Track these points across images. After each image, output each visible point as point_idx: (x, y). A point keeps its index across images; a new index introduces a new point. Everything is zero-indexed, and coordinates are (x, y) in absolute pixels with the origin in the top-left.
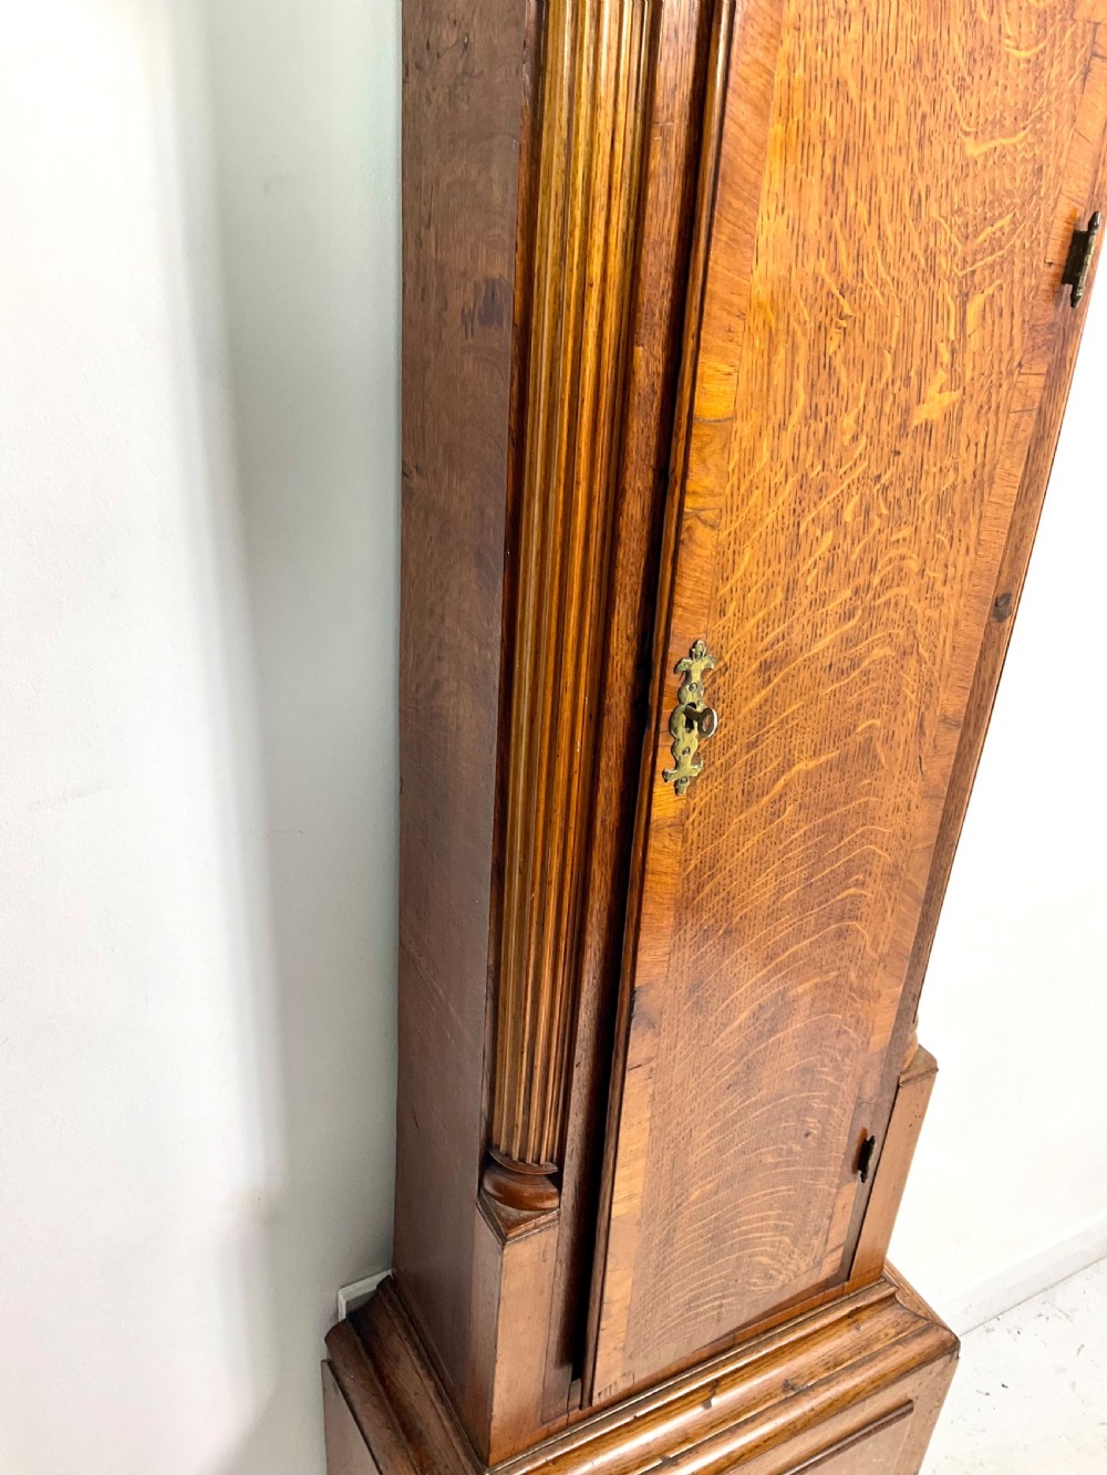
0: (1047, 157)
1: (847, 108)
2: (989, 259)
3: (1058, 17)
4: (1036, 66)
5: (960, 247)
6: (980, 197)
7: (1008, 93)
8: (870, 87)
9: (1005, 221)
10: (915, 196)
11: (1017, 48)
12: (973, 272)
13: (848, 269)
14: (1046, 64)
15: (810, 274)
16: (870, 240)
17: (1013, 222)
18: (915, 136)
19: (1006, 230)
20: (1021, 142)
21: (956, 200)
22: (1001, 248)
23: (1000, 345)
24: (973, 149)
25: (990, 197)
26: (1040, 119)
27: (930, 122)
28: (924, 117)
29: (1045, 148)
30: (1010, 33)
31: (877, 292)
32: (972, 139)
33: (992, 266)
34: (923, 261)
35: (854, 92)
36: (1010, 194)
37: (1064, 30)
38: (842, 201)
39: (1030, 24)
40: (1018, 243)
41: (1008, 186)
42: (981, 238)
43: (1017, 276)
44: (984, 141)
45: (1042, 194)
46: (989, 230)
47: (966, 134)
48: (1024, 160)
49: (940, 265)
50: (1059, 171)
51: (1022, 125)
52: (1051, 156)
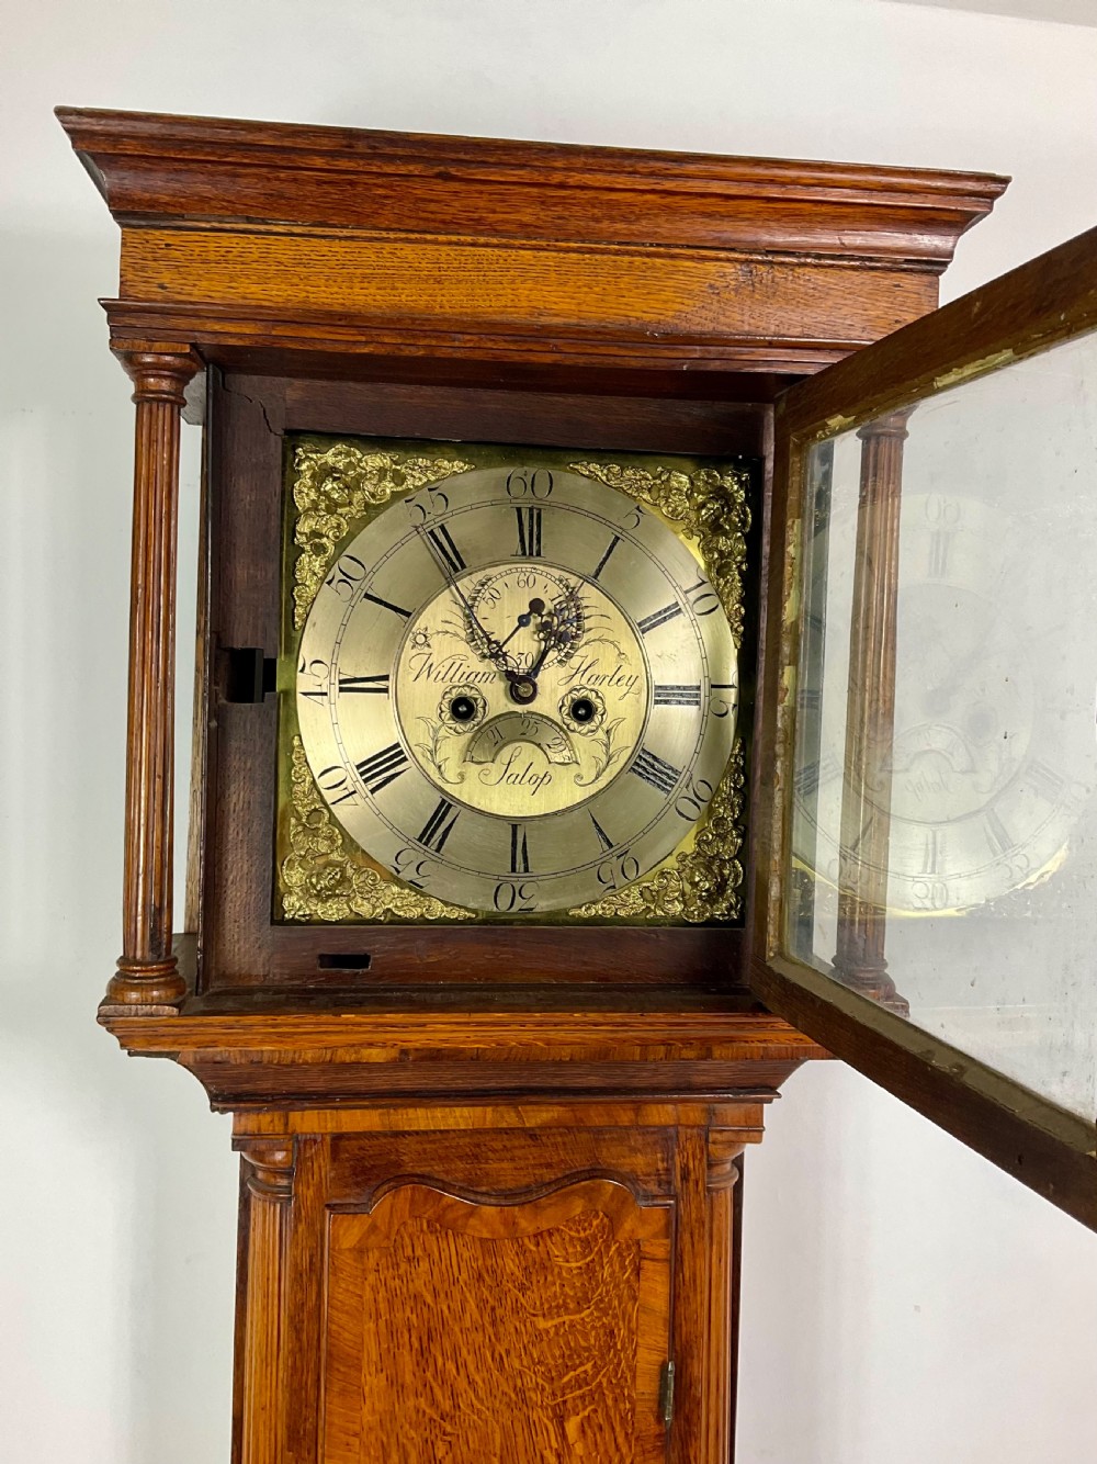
0: (617, 1324)
1: (425, 1310)
2: (578, 1393)
3: (601, 1241)
4: (589, 1270)
5: (547, 1386)
6: (557, 1353)
7: (567, 1289)
8: (442, 1295)
9: (588, 1366)
10: (497, 1356)
11: (568, 1261)
12: (565, 1402)
13: (447, 1405)
14: (597, 1268)
15: (412, 1408)
16: (462, 1384)
17: (595, 1365)
18: (487, 1319)
19: (591, 1373)
20: (588, 1316)
21: (535, 1356)
22: (588, 1384)
23: (606, 1451)
24: (542, 1324)
25: (567, 1353)
26: (602, 1301)
27: (499, 1312)
28: (493, 1309)
29: (613, 1318)
30: (557, 1253)
31: (476, 1417)
32: (541, 1318)
33: (582, 1397)
34: (513, 1396)
35: (429, 1300)
36: (587, 1349)
37: (608, 1247)
38: (431, 1361)
39: (575, 1247)
40: (605, 1381)
41: (583, 1343)
42: (566, 1379)
43: (610, 1402)
44: (553, 1318)
45: (619, 1347)
46: (572, 1373)
47: (534, 1315)
48: (593, 1327)
49: (531, 1398)
50: (631, 1332)
51: (585, 1306)
52: (621, 1323)
